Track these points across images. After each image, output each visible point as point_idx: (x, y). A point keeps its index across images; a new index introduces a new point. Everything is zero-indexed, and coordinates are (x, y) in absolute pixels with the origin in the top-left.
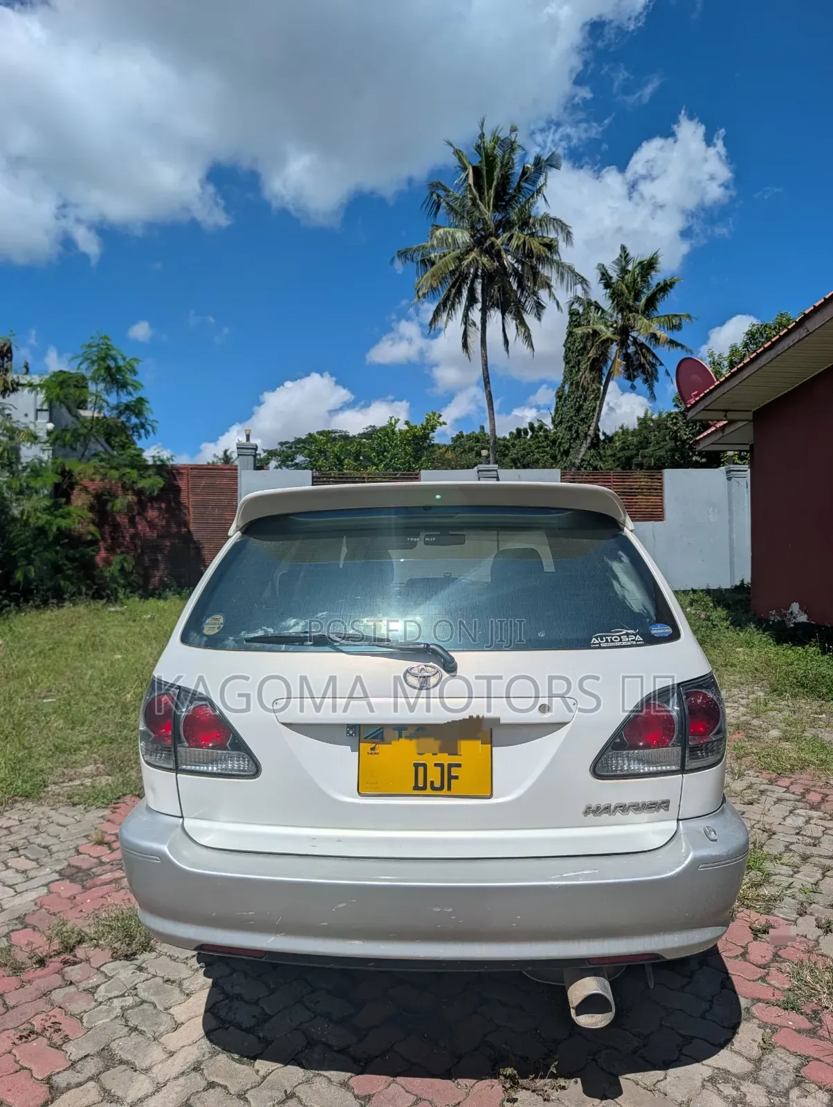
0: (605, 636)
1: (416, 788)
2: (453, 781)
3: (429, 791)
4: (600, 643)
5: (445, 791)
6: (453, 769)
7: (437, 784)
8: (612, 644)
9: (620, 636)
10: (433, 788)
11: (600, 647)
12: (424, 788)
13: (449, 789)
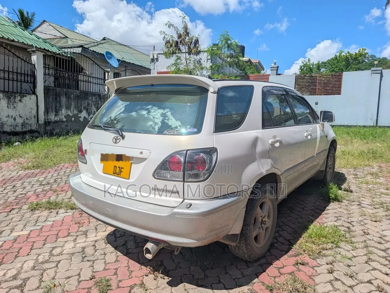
0: (169, 131)
1: (114, 173)
2: (121, 173)
3: (116, 175)
4: (166, 133)
5: (119, 176)
6: (122, 169)
7: (118, 173)
8: (170, 134)
9: (174, 131)
10: (117, 174)
11: (166, 135)
12: (115, 174)
13: (120, 175)
